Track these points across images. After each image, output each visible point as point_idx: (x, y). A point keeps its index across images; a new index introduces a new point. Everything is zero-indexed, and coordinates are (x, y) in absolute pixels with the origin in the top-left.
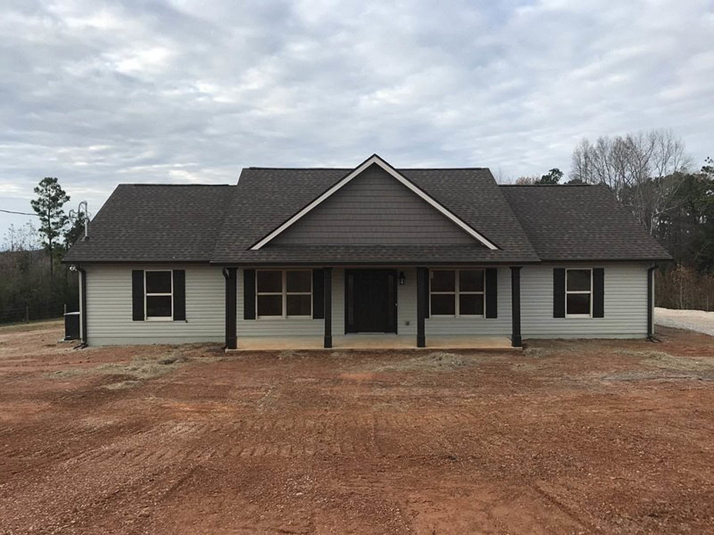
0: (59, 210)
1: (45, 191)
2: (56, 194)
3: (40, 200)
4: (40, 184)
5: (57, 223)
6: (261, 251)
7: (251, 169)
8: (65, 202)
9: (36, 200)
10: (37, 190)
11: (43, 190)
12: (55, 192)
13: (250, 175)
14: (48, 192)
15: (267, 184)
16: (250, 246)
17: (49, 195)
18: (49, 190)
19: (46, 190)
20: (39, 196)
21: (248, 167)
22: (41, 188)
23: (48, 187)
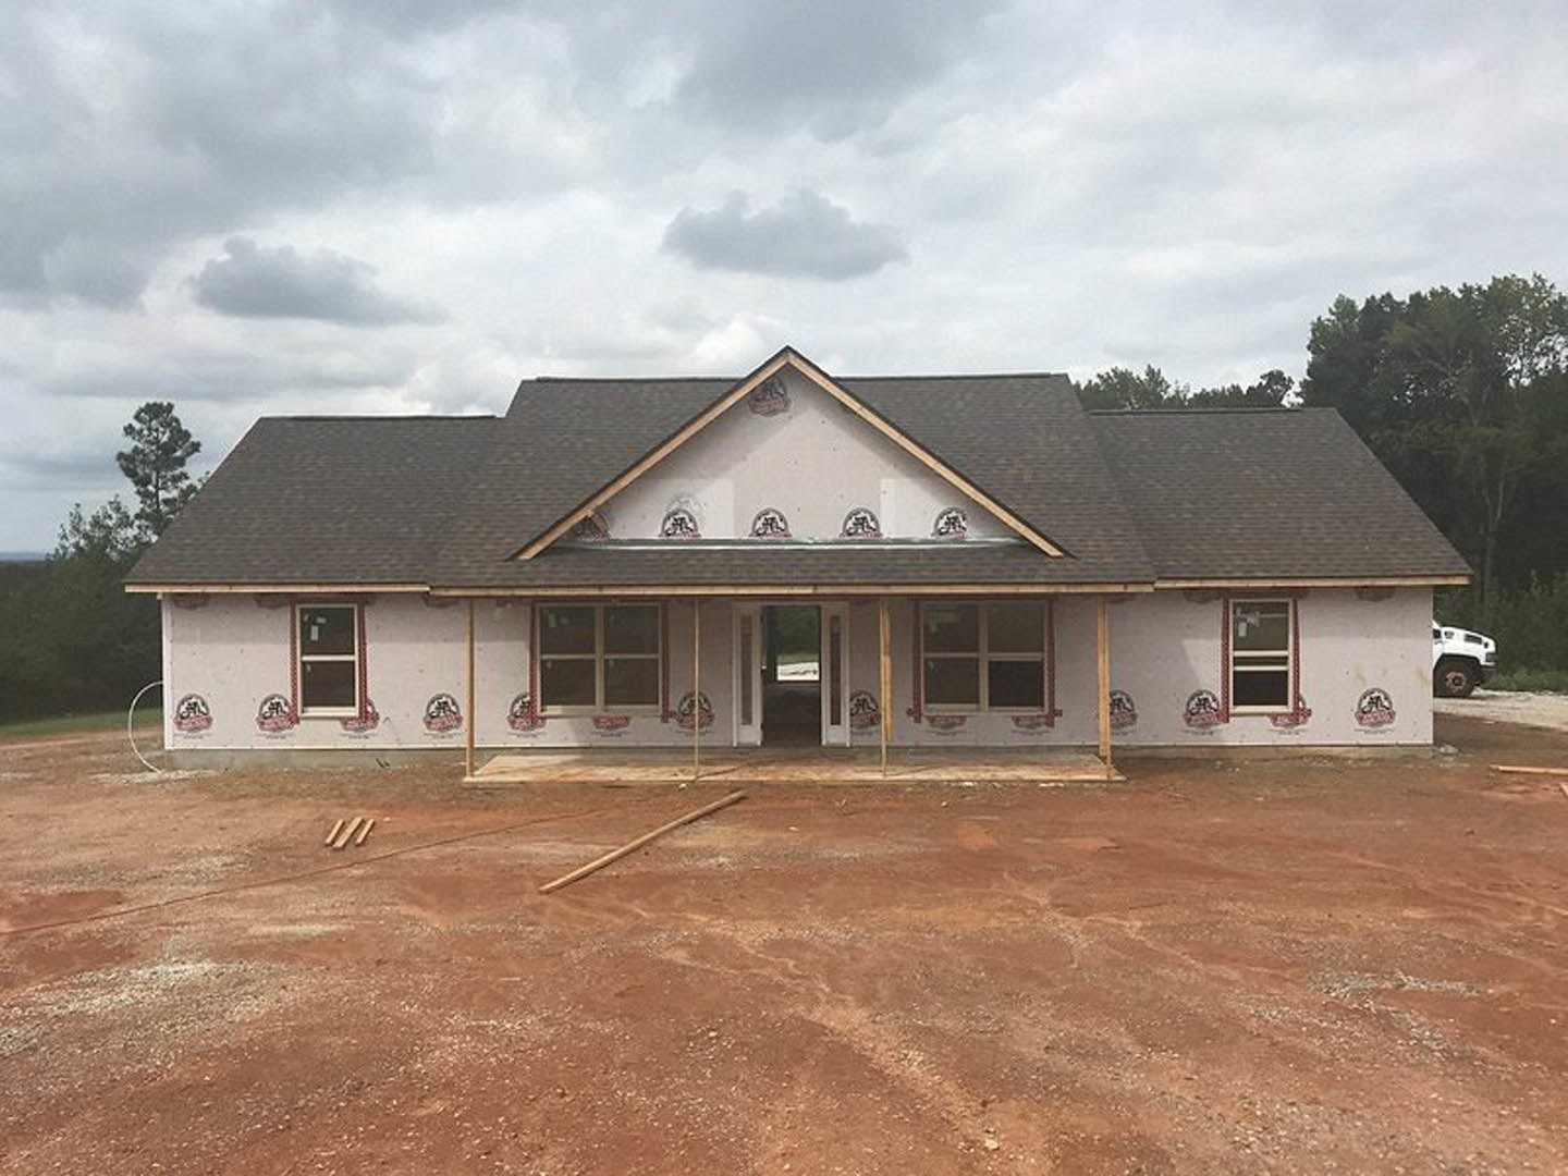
0: (177, 472)
1: (146, 432)
2: (170, 439)
3: (136, 450)
4: (137, 417)
5: (175, 500)
6: (536, 562)
7: (539, 380)
8: (189, 454)
9: (127, 450)
10: (129, 430)
11: (142, 430)
12: (168, 434)
13: (535, 393)
14: (155, 434)
15: (571, 415)
16: (514, 551)
17: (157, 440)
18: (157, 430)
19: (149, 429)
20: (136, 443)
21: (534, 377)
22: (137, 426)
23: (154, 422)
